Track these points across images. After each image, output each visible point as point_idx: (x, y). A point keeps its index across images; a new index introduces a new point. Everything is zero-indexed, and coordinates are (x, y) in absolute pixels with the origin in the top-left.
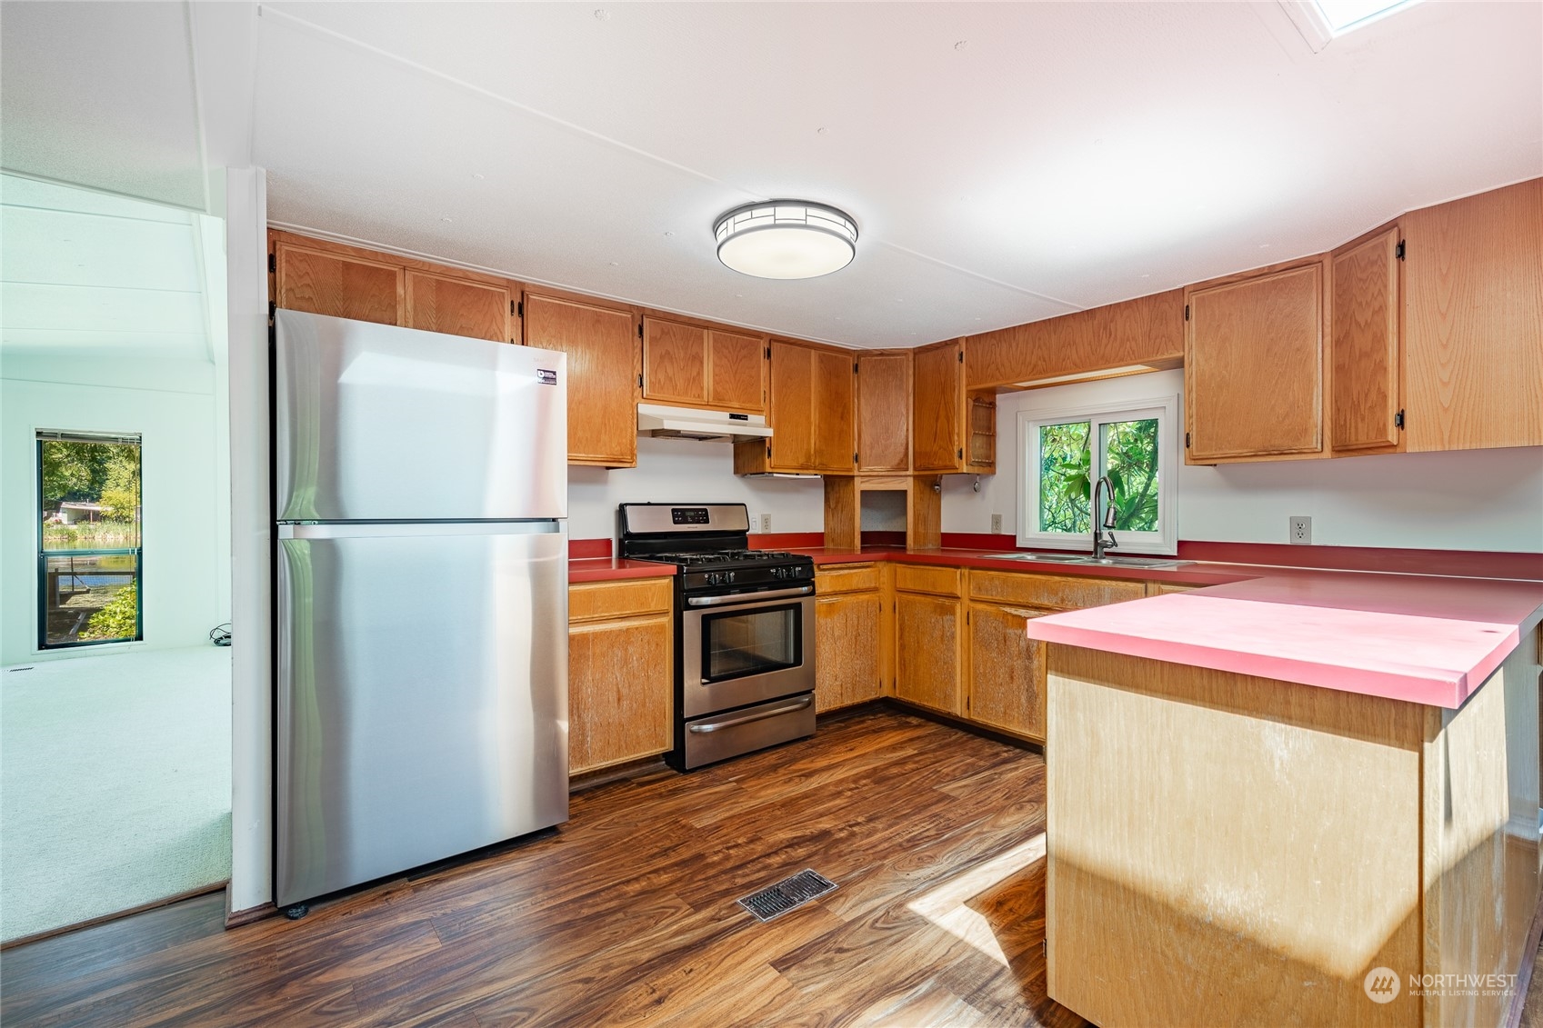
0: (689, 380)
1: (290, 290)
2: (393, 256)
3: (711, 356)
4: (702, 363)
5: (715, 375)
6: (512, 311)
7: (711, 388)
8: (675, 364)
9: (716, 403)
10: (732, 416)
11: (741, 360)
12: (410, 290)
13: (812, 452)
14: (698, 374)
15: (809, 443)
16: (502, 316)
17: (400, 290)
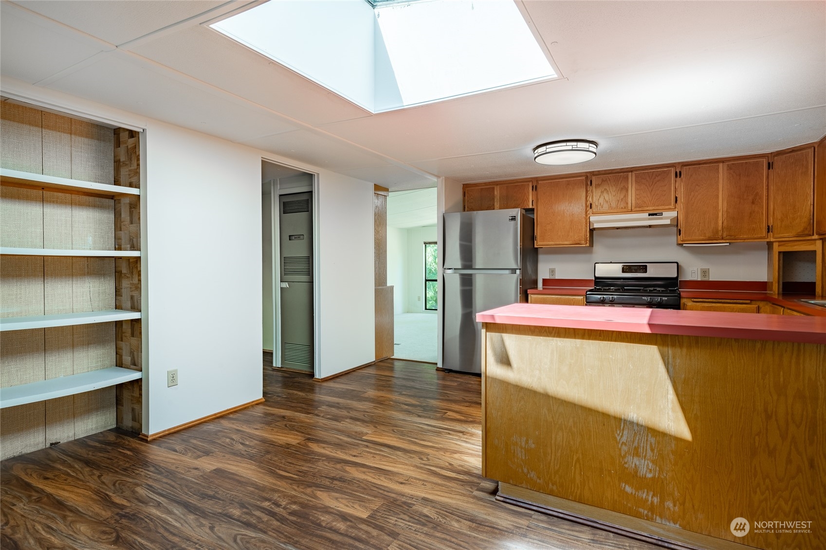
0: (618, 201)
1: (468, 201)
2: (494, 182)
3: (634, 187)
4: (627, 190)
5: (636, 195)
6: (533, 190)
7: (634, 202)
8: (610, 194)
9: (639, 209)
10: (650, 215)
11: (656, 183)
12: (498, 192)
13: (720, 228)
14: (625, 196)
15: (717, 223)
16: (528, 193)
17: (496, 193)
